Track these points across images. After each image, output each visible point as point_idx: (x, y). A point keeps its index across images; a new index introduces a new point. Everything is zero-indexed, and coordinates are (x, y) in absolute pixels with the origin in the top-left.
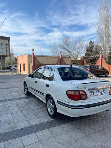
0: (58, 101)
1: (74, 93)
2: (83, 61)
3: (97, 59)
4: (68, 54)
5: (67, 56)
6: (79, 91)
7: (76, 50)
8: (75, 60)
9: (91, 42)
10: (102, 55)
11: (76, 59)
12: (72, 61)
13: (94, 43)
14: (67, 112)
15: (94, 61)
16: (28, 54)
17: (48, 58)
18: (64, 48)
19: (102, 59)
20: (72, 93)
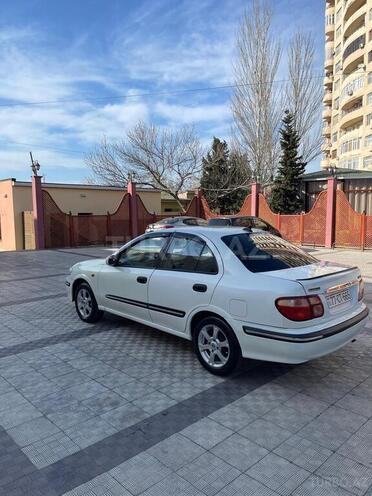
0: (244, 328)
1: (296, 303)
2: (201, 202)
3: (239, 195)
4: (149, 179)
5: (147, 186)
6: (307, 297)
7: (176, 168)
8: (173, 198)
9: (217, 141)
10: (258, 186)
11: (176, 196)
12: (164, 202)
13: (225, 145)
14: (275, 354)
15: (231, 203)
16: (14, 180)
17: (83, 193)
18: (137, 161)
19: (257, 196)
20: (292, 303)
